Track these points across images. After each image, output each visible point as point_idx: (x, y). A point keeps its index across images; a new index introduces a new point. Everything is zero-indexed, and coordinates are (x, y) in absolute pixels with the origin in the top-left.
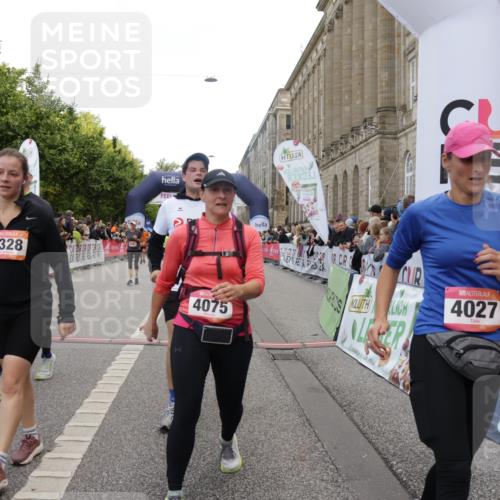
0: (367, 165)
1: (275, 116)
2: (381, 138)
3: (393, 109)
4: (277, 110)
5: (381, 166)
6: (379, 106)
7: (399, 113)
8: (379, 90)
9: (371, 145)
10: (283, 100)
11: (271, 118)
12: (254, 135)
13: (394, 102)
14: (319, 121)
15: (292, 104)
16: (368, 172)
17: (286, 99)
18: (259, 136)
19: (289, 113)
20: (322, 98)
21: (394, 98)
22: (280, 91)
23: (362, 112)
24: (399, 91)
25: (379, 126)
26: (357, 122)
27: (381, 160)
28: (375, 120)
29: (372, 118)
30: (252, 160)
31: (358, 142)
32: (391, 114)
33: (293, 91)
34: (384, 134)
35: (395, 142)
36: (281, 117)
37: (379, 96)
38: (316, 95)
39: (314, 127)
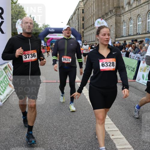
0: (111, 25)
1: (79, 9)
2: (116, 16)
3: (119, 7)
4: (79, 7)
5: (116, 25)
6: (115, 6)
7: (121, 9)
8: (115, 2)
9: (112, 19)
10: (81, 4)
11: (77, 10)
12: (72, 15)
13: (119, 5)
14: (93, 11)
15: (84, 6)
16: (111, 27)
17: (82, 4)
18: (73, 16)
19: (83, 8)
20: (94, 4)
21: (119, 4)
22: (80, 1)
23: (109, 8)
24: (121, 2)
25: (115, 13)
26: (107, 11)
27: (116, 23)
28: (114, 11)
29: (112, 10)
30: (71, 23)
31: (108, 18)
32: (119, 9)
33: (84, 1)
34: (116, 15)
35: (120, 18)
36: (81, 10)
37: (115, 3)
38: (92, 3)
39: (92, 13)
